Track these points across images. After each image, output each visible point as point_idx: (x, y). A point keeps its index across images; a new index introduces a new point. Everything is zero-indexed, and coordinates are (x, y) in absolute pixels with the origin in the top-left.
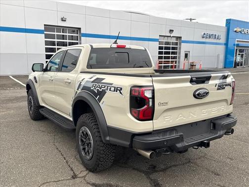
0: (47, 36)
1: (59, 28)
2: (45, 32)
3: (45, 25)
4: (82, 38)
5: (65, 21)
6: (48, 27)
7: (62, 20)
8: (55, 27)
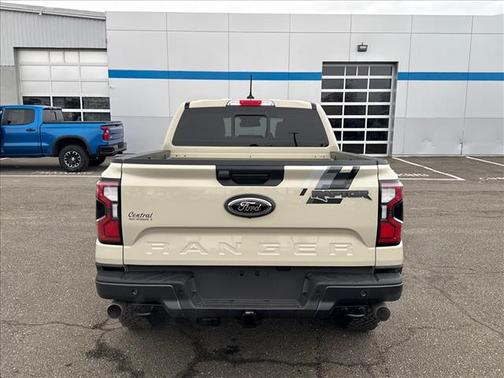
0: (326, 84)
1: (352, 67)
2: (324, 77)
3: (324, 63)
4: (398, 82)
5: (365, 50)
6: (330, 67)
7: (360, 50)
8: (345, 66)
